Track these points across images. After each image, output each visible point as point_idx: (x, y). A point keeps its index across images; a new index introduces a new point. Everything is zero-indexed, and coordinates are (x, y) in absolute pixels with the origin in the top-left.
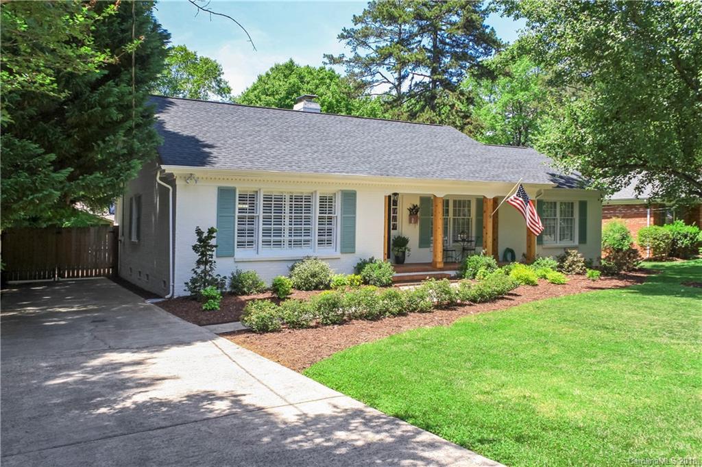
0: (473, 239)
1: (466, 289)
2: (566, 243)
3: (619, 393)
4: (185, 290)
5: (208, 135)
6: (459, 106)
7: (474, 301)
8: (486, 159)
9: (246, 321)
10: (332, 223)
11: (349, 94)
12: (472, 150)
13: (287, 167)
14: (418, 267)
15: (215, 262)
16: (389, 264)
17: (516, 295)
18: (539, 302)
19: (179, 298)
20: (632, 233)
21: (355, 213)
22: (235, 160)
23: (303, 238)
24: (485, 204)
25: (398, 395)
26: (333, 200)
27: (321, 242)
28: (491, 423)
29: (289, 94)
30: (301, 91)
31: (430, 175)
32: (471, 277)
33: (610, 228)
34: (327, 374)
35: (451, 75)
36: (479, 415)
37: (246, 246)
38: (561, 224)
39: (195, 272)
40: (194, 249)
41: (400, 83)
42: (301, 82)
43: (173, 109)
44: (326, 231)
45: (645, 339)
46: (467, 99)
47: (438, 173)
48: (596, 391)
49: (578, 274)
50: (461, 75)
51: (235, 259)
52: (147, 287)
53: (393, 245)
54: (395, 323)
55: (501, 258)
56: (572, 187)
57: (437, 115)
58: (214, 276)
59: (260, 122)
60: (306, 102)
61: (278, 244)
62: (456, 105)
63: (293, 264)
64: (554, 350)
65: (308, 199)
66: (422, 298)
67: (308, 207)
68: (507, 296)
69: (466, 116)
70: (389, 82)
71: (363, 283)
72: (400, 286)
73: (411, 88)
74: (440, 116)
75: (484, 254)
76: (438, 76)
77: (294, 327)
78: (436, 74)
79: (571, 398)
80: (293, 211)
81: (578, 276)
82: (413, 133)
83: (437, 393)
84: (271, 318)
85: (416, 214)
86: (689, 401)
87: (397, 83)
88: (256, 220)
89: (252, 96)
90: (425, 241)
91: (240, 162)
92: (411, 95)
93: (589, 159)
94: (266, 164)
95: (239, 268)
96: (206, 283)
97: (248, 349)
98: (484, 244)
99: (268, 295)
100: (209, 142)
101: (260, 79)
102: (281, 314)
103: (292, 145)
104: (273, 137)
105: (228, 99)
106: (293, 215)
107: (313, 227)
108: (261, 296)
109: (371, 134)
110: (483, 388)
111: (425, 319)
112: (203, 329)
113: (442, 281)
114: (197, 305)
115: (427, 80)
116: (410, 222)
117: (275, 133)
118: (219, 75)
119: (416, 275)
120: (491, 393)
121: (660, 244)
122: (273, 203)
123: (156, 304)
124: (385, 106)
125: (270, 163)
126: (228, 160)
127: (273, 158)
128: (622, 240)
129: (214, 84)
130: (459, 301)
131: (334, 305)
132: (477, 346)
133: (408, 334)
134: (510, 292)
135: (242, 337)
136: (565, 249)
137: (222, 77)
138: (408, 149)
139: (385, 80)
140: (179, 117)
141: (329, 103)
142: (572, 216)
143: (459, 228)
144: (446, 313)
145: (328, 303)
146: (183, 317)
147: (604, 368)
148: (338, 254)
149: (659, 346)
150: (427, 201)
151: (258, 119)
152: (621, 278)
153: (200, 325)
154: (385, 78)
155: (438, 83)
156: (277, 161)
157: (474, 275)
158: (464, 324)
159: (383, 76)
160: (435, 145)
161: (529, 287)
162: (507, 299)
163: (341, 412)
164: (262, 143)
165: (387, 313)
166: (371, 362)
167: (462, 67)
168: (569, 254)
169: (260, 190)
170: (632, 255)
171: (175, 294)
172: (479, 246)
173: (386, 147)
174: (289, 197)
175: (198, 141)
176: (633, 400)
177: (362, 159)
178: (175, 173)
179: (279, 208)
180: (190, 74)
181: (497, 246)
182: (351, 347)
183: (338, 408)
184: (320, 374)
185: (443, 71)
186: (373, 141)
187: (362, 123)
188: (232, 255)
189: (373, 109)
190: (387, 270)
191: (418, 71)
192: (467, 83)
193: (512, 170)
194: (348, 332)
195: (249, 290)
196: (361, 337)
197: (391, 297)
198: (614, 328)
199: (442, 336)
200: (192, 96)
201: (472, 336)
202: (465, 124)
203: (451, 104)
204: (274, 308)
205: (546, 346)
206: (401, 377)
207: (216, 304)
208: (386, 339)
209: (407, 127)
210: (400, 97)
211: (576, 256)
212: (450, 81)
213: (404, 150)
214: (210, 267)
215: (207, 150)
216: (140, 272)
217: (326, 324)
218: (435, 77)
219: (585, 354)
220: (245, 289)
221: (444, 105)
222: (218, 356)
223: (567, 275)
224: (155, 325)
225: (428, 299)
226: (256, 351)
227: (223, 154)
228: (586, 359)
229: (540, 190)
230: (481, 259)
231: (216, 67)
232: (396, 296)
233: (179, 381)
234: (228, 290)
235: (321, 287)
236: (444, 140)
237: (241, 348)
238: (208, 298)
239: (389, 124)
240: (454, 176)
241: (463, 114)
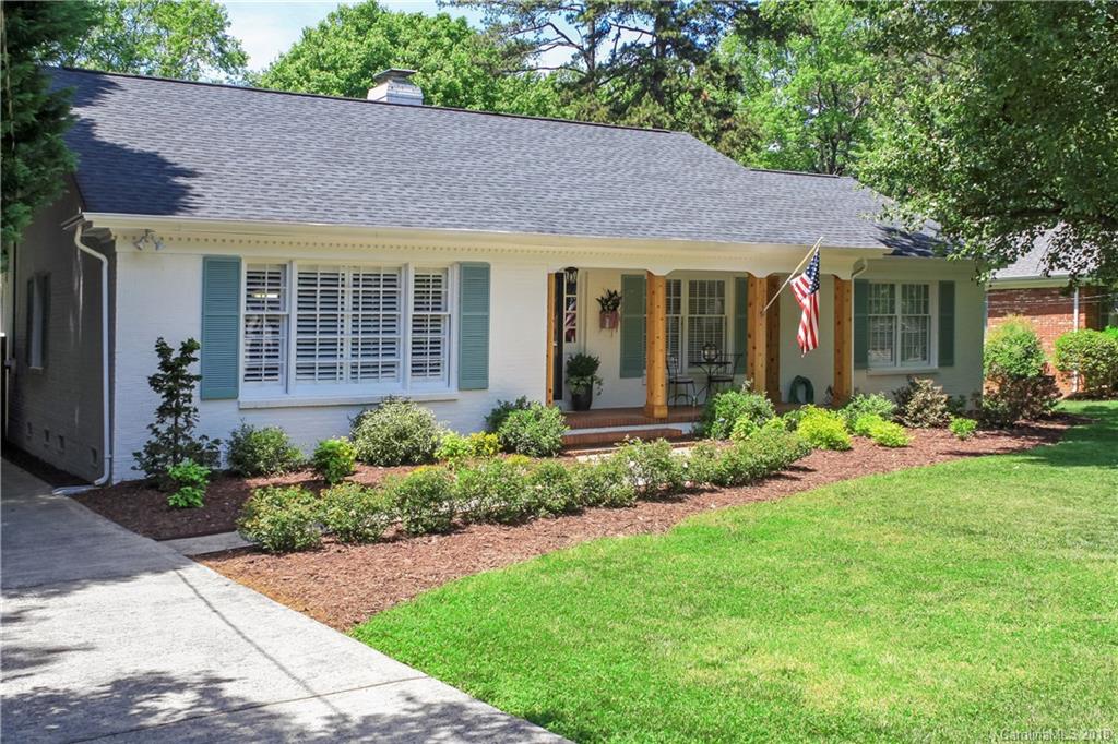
0: (731, 359)
1: (705, 459)
2: (914, 365)
3: (968, 660)
4: (134, 468)
5: (185, 150)
6: (713, 93)
7: (720, 482)
8: (753, 198)
9: (249, 530)
10: (441, 329)
11: (489, 67)
12: (727, 180)
13: (347, 216)
14: (619, 417)
15: (196, 410)
16: (556, 411)
17: (806, 470)
18: (849, 482)
19: (122, 484)
20: (1045, 344)
21: (486, 307)
22: (241, 202)
23: (381, 360)
24: (751, 289)
25: (534, 673)
26: (443, 284)
27: (418, 369)
28: (709, 725)
29: (368, 67)
30: (391, 61)
31: (640, 231)
32: (721, 436)
33: (1001, 335)
34: (399, 635)
35: (696, 30)
36: (688, 709)
37: (264, 378)
38: (903, 328)
39: (156, 431)
40: (151, 384)
41: (593, 47)
42: (393, 43)
43: (113, 99)
44: (429, 345)
45: (1039, 553)
46: (728, 78)
47: (657, 226)
48: (926, 656)
49: (935, 426)
50: (714, 30)
51: (239, 403)
52: (61, 464)
53: (568, 372)
54: (556, 529)
55: (784, 397)
56: (927, 255)
57: (665, 111)
58: (196, 440)
59: (295, 125)
60: (394, 84)
61: (330, 371)
62: (705, 92)
63: (360, 412)
64: (860, 578)
65: (391, 280)
66: (614, 478)
67: (391, 300)
68: (788, 473)
69: (725, 112)
70: (570, 43)
71: (501, 450)
72: (579, 454)
73: (614, 56)
74: (672, 112)
75: (749, 389)
76: (670, 33)
77: (349, 541)
78: (665, 29)
79: (875, 671)
80: (361, 306)
81: (934, 430)
82: (610, 145)
83: (614, 666)
84: (302, 522)
85: (615, 309)
86: (1099, 671)
87: (586, 46)
88: (283, 324)
89: (290, 71)
90: (634, 363)
91: (249, 206)
92: (613, 71)
93: (955, 200)
94: (303, 210)
95: (249, 422)
96: (177, 454)
97: (248, 586)
98: (749, 368)
99: (306, 476)
100: (187, 165)
101: (307, 36)
102: (322, 514)
103: (359, 170)
104: (320, 156)
105: (240, 78)
106: (361, 313)
107: (401, 336)
108: (292, 478)
109: (523, 150)
110: (705, 657)
111: (618, 519)
112: (162, 547)
113: (656, 445)
114: (158, 498)
115: (647, 40)
116: (602, 326)
117: (326, 146)
118: (222, 27)
119: (611, 433)
120: (720, 666)
121: (1097, 365)
122: (319, 288)
123: (75, 496)
124: (563, 94)
125: (313, 208)
126: (223, 201)
127: (318, 196)
128: (1026, 357)
129: (211, 46)
130: (688, 484)
131: (433, 495)
132: (711, 572)
133: (576, 550)
134: (796, 464)
135: (238, 563)
136: (909, 376)
137: (228, 31)
138: (596, 178)
139: (563, 40)
140: (127, 114)
141: (449, 86)
142: (926, 312)
143: (700, 337)
144: (660, 507)
145: (421, 491)
146: (125, 524)
147: (948, 609)
148: (453, 392)
149: (1063, 565)
150: (636, 284)
151: (293, 118)
152: (1017, 431)
153: (158, 540)
154: (563, 36)
155: (669, 46)
156: (326, 203)
157: (729, 430)
158: (695, 529)
159: (558, 32)
160: (653, 170)
161: (835, 454)
162: (787, 477)
163: (420, 710)
164: (298, 166)
165: (542, 509)
166: (494, 609)
167: (716, 15)
168: (916, 387)
169: (291, 262)
170: (1040, 388)
171: (114, 477)
172: (739, 373)
173: (553, 174)
174: (351, 277)
175: (164, 163)
176: (993, 672)
177: (503, 199)
178: (112, 228)
179: (332, 299)
180: (162, 25)
181: (777, 374)
182: (460, 577)
183: (415, 702)
184: (385, 635)
185: (680, 23)
186: (528, 163)
187: (505, 127)
188: (235, 397)
189: (541, 100)
190: (552, 421)
191: (631, 21)
192: (728, 47)
193: (804, 220)
194: (457, 549)
195: (268, 465)
196: (482, 559)
197: (550, 477)
198: (984, 533)
199: (645, 554)
200: (166, 70)
201: (706, 552)
202: (723, 129)
203: (693, 88)
204: (308, 503)
205: (847, 570)
206: (549, 637)
207: (198, 496)
208: (532, 562)
209: (598, 135)
210: (594, 74)
211: (932, 392)
212: (693, 42)
213: (590, 181)
214: (187, 421)
215: (181, 181)
216: (47, 433)
217: (416, 534)
218: (664, 35)
219: (918, 585)
220: (262, 464)
221: (681, 91)
222: (183, 601)
223: (913, 428)
224: (67, 539)
225: (626, 481)
226: (262, 590)
227: (215, 189)
228: (919, 594)
229: (861, 261)
230: (742, 399)
231: (215, 10)
232: (560, 475)
233: (93, 654)
234: (225, 466)
235: (417, 458)
236: (671, 162)
237: (233, 583)
238: (181, 483)
239: (561, 130)
240: (689, 234)
241: (718, 109)
